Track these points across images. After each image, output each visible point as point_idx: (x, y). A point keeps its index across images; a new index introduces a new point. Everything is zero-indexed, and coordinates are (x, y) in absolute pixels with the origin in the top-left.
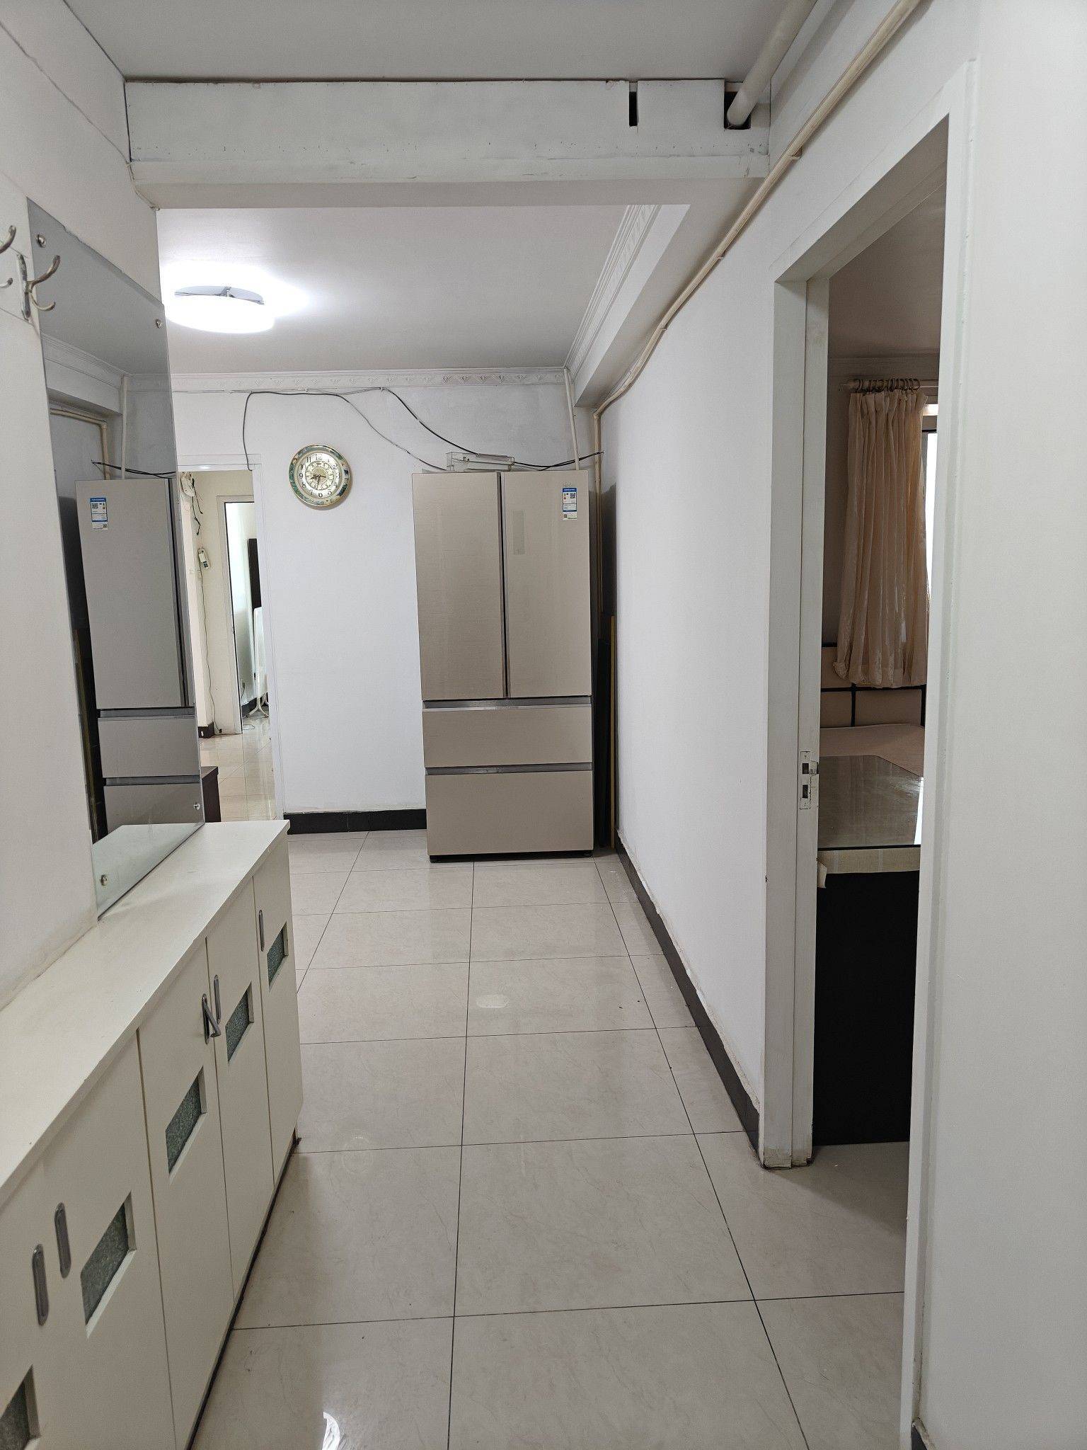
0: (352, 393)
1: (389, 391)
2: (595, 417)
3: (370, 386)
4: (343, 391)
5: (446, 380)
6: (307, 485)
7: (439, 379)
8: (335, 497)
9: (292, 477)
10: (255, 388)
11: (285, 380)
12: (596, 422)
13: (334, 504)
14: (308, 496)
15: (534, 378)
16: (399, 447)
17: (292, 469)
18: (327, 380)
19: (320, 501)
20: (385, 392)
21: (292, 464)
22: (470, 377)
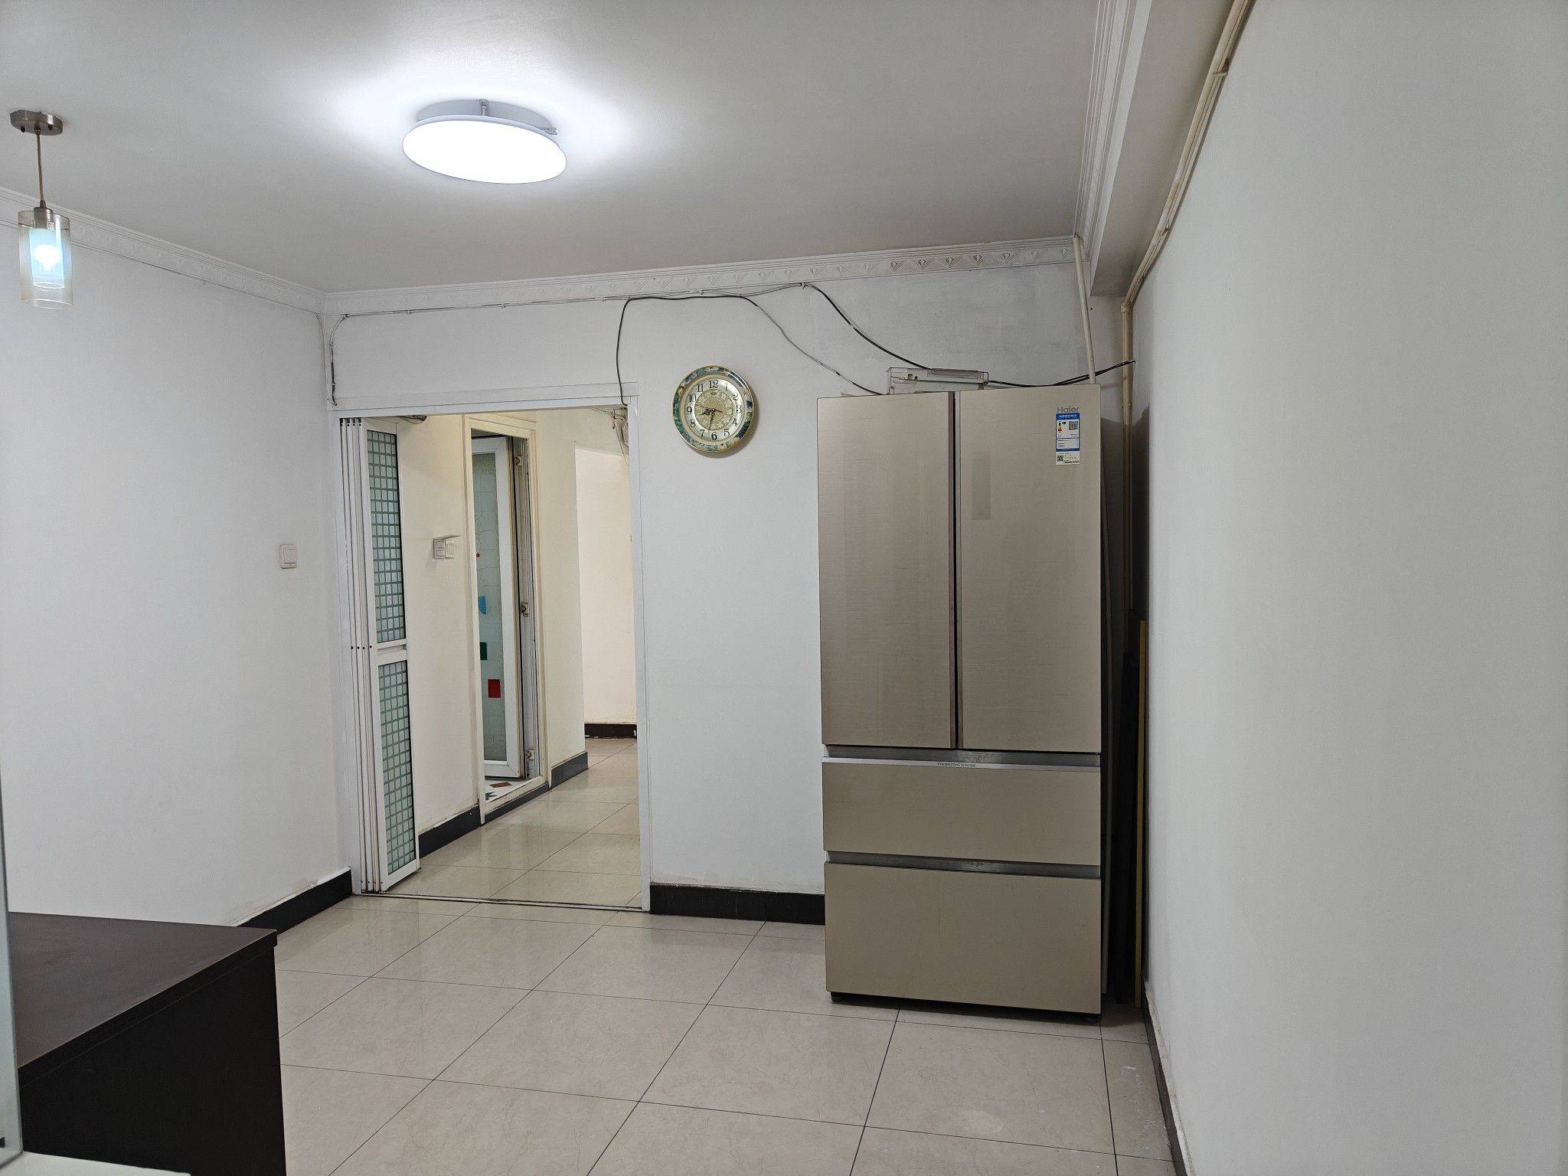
0: (762, 293)
1: (813, 287)
2: (1124, 309)
3: (785, 280)
4: (752, 290)
5: (895, 266)
6: (697, 422)
7: (885, 266)
8: (733, 440)
9: (676, 412)
10: (633, 292)
11: (673, 279)
12: (1124, 317)
13: (731, 450)
14: (696, 439)
15: (1027, 256)
16: (825, 366)
17: (676, 401)
18: (727, 277)
19: (713, 444)
20: (808, 289)
21: (677, 394)
22: (930, 261)
